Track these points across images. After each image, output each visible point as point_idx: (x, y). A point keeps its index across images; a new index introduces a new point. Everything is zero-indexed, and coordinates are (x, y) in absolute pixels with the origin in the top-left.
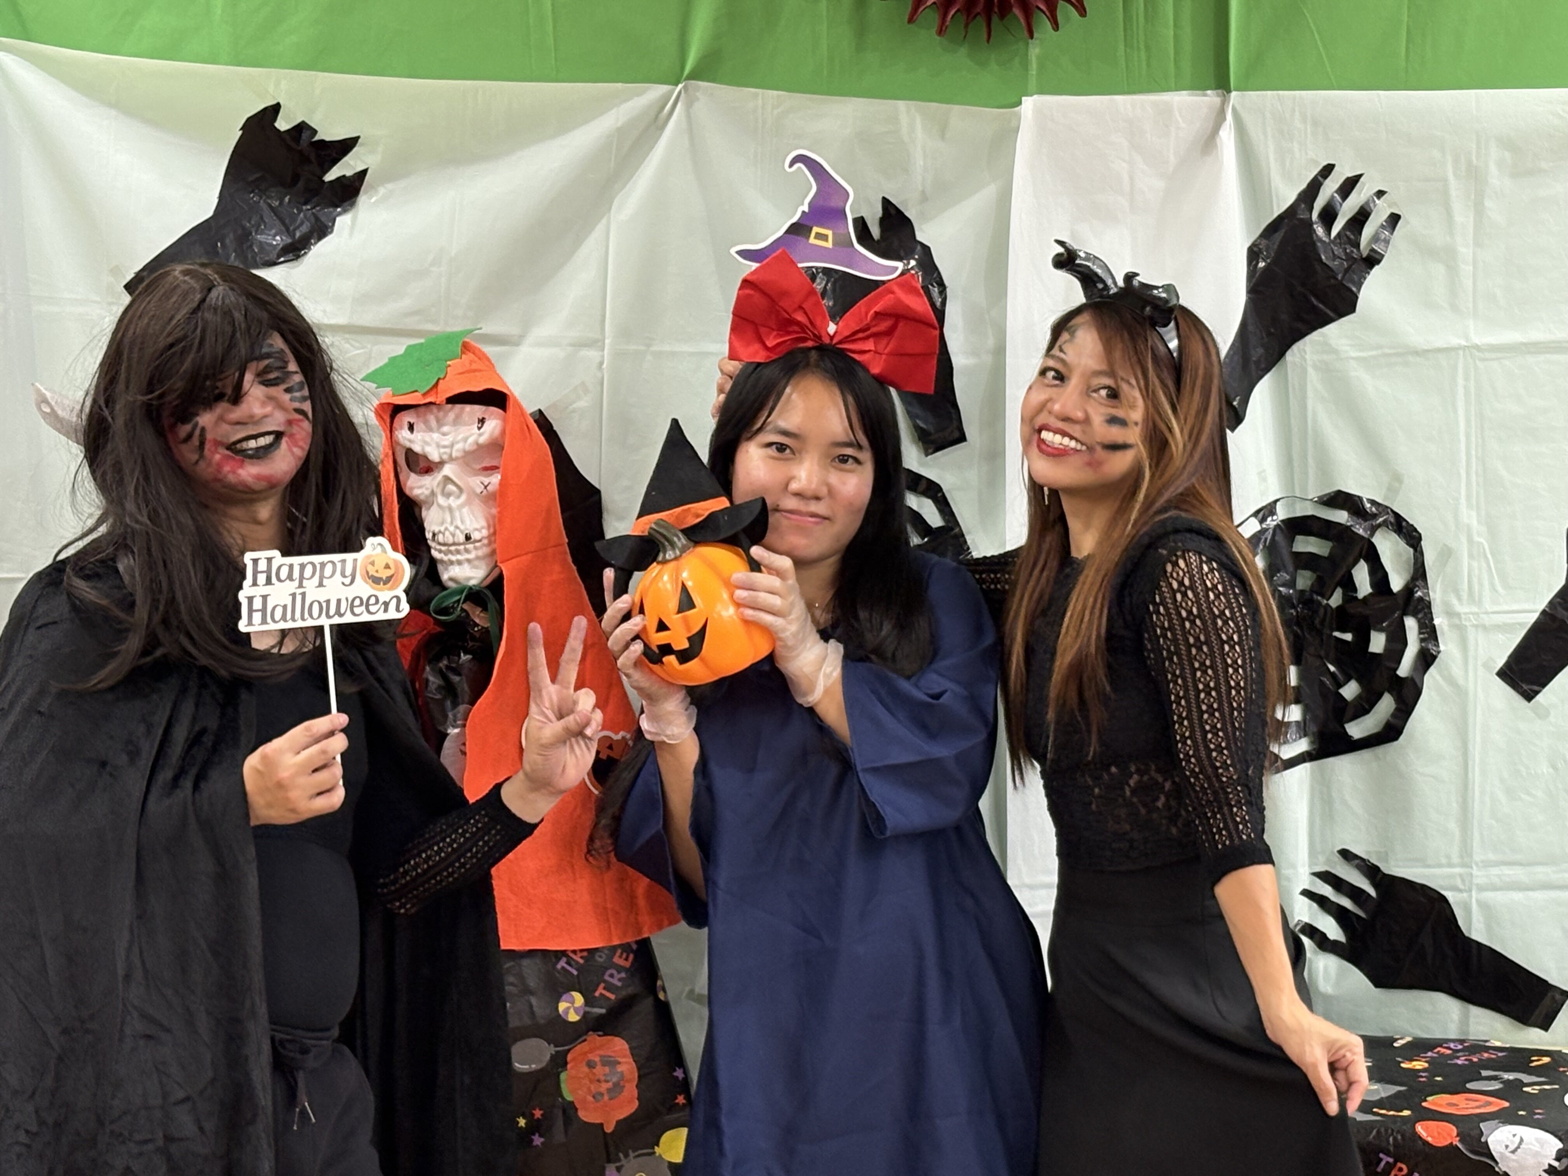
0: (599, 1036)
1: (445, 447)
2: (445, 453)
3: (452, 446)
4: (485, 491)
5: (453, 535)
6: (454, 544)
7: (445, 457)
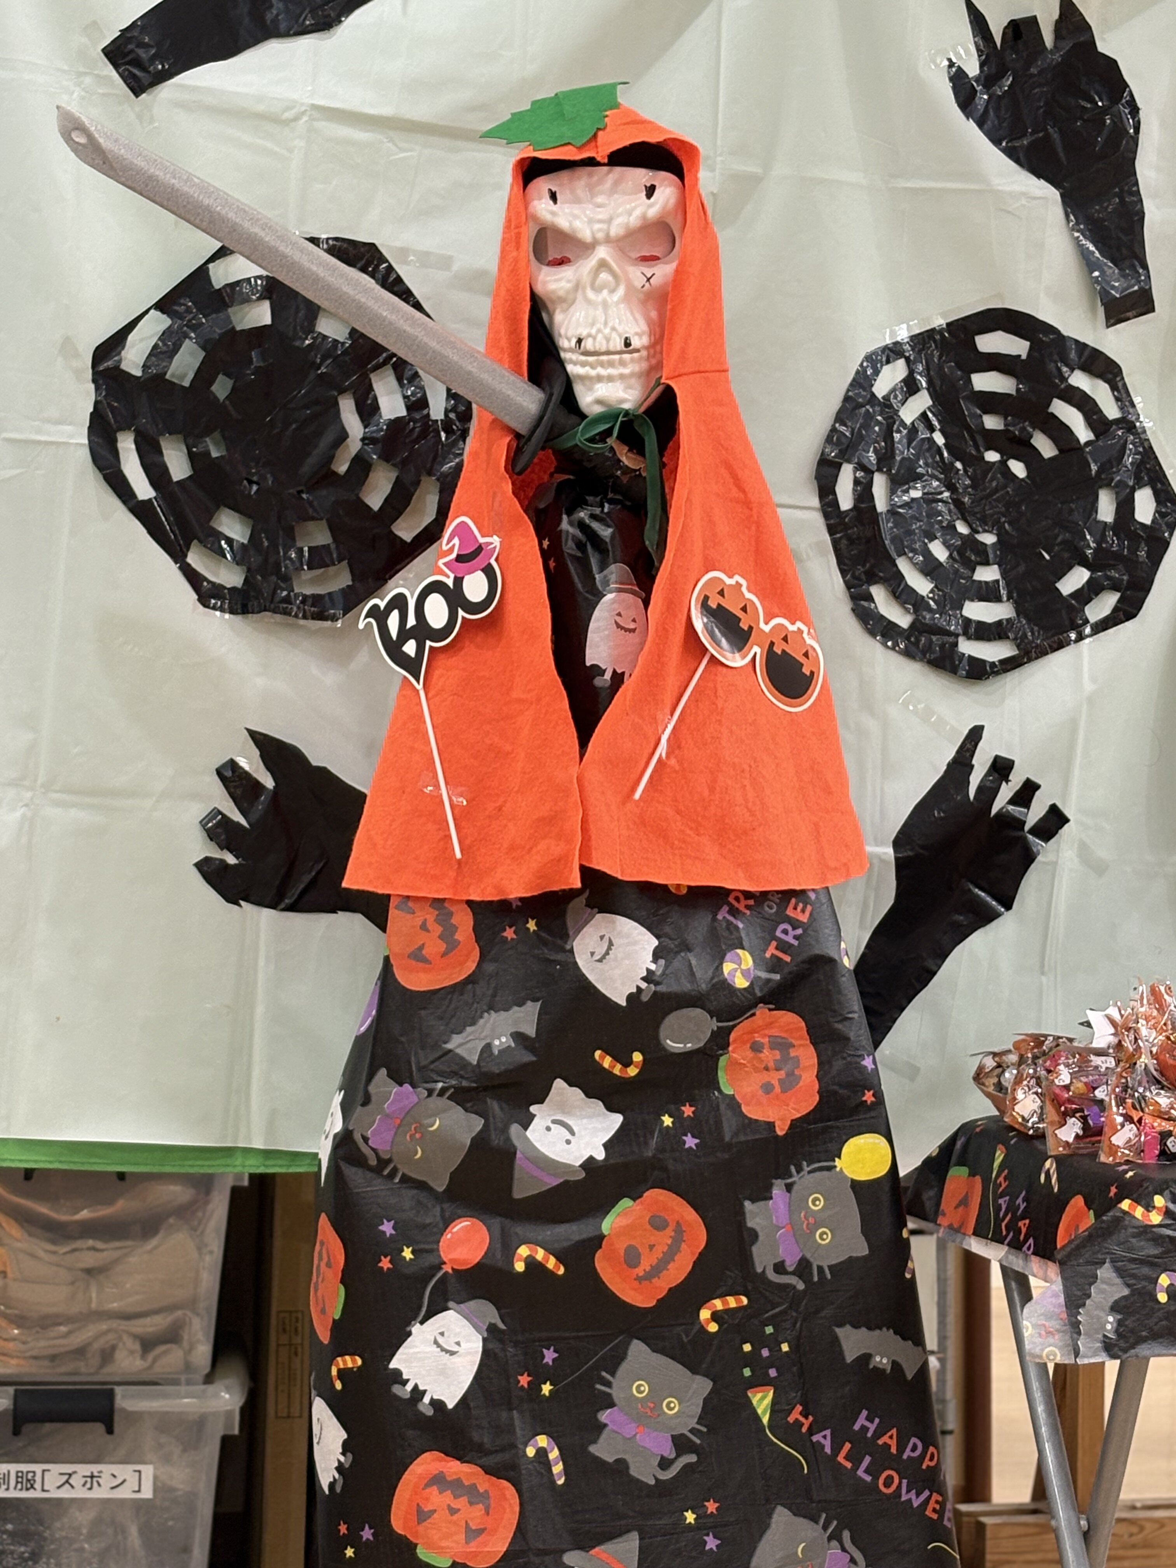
0: (770, 1010)
1: (600, 221)
2: (600, 230)
3: (610, 221)
4: (647, 285)
5: (608, 340)
6: (608, 353)
7: (600, 236)
